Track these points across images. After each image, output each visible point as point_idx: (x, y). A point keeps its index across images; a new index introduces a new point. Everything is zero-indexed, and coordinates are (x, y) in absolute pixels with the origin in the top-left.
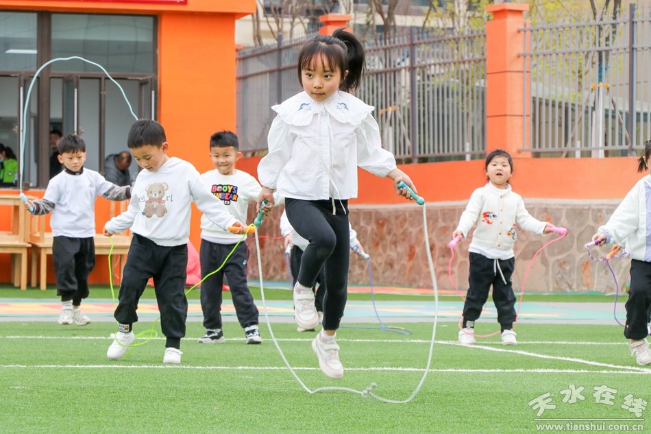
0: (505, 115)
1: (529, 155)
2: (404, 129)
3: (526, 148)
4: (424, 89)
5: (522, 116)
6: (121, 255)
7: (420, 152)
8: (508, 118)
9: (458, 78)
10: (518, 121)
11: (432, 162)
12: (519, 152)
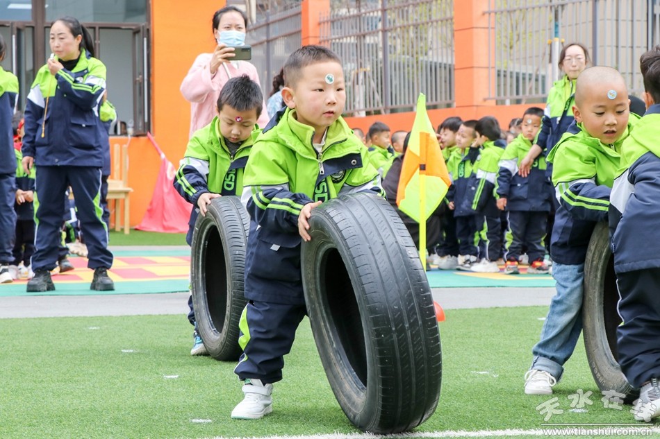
0: (472, 67)
1: (493, 103)
2: (373, 85)
3: (491, 96)
4: (377, 65)
5: (488, 68)
6: (115, 200)
7: (392, 104)
8: (475, 70)
9: (408, 54)
10: (484, 73)
11: (401, 112)
12: (485, 100)
